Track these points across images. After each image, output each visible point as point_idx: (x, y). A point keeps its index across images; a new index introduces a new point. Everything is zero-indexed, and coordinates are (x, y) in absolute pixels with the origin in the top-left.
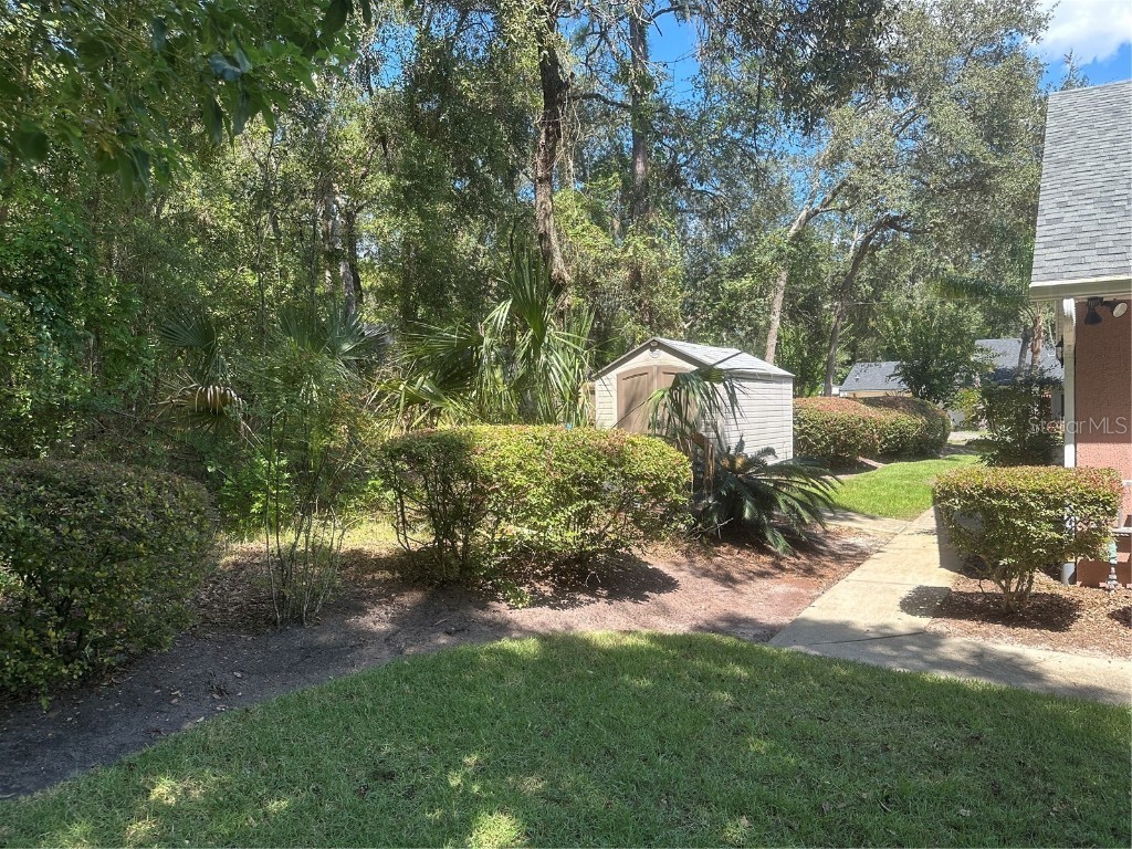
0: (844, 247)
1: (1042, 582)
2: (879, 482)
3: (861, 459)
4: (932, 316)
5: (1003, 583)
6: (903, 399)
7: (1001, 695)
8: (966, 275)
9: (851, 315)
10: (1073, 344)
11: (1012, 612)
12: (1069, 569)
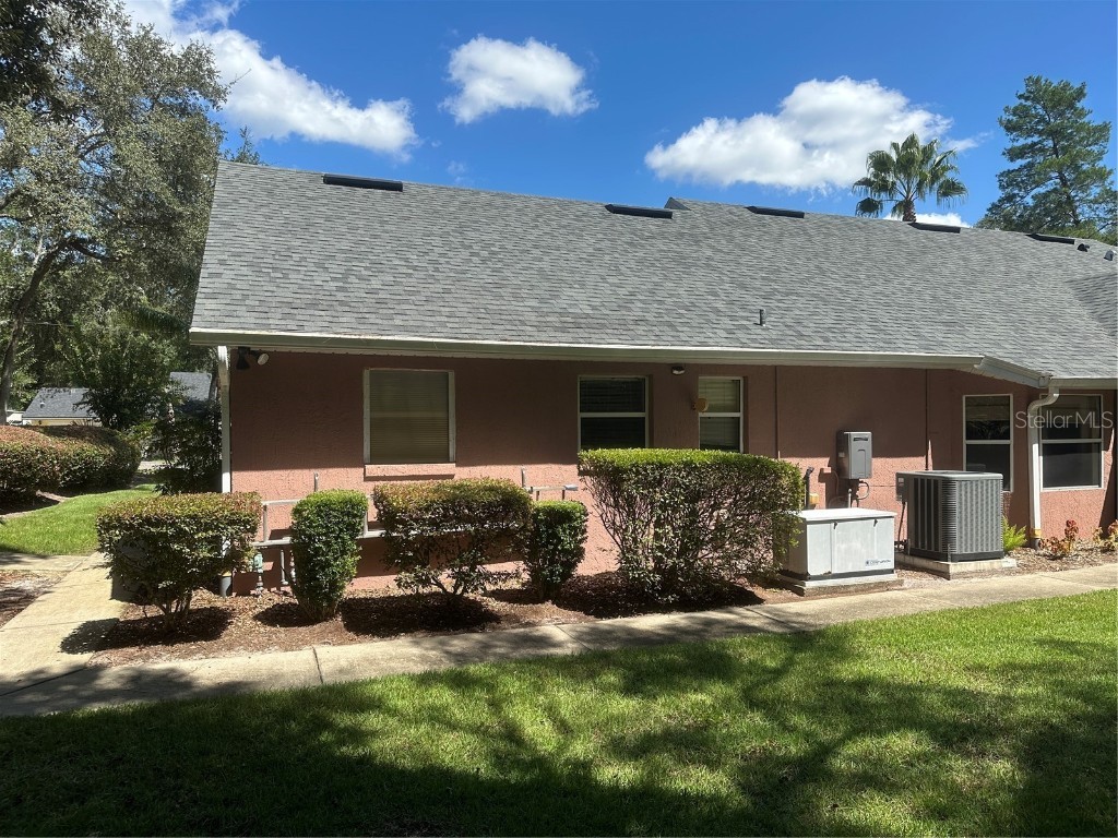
0: (26, 260)
1: (201, 598)
2: (58, 518)
3: (39, 493)
4: (124, 345)
5: (165, 606)
6: (90, 428)
7: (152, 711)
8: (158, 309)
9: (36, 336)
10: (228, 384)
11: (172, 631)
12: (227, 583)
